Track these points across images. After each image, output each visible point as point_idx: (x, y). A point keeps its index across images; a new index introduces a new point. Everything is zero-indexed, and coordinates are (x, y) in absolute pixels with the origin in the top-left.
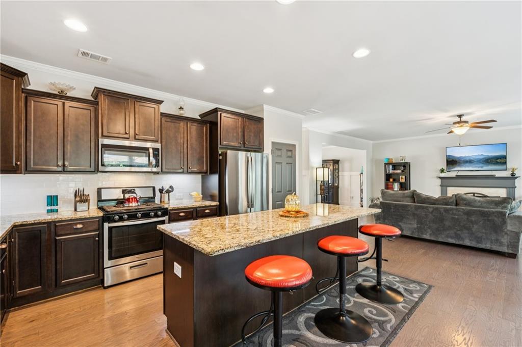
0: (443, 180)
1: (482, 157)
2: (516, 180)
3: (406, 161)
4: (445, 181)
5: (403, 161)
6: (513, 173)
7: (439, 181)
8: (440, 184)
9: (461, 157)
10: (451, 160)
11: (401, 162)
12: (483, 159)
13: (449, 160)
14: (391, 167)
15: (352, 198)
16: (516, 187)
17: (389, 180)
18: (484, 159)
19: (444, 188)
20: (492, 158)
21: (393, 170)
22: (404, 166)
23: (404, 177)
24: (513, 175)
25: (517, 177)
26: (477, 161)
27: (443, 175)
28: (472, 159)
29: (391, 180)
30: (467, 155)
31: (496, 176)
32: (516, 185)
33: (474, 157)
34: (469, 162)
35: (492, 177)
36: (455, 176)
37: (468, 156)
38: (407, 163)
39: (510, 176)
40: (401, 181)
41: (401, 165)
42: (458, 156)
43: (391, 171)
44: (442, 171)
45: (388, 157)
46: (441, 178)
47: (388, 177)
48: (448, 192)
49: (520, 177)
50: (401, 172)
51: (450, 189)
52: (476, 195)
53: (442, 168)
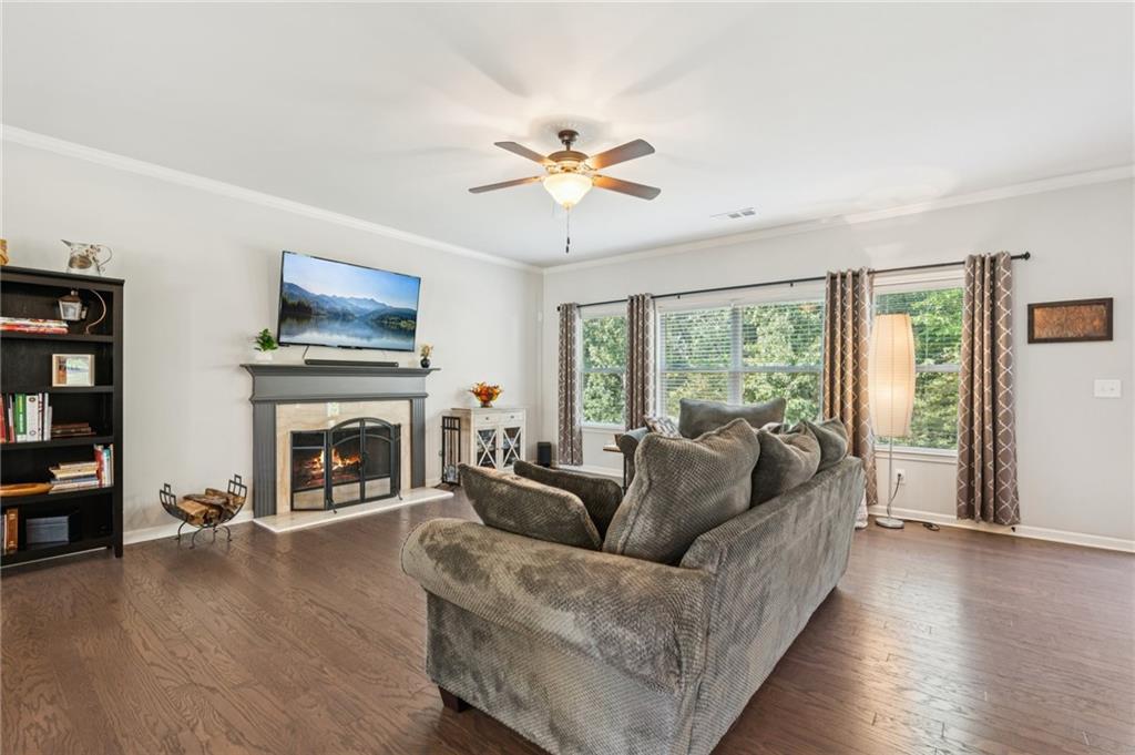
0: (259, 379)
1: (370, 308)
2: (428, 377)
5: (90, 272)
6: (425, 359)
8: (249, 395)
9: (321, 298)
10: (295, 301)
11: (75, 271)
12: (373, 313)
13: (290, 301)
16: (425, 396)
18: (377, 315)
19: (265, 407)
20: (390, 315)
22: (86, 298)
24: (425, 364)
25: (432, 370)
26: (361, 318)
27: (267, 357)
28: (349, 308)
30: (338, 295)
31: (400, 366)
32: (427, 391)
33: (355, 304)
34: (342, 317)
35: (390, 369)
36: (304, 364)
37: (341, 299)
38: (106, 281)
39: (420, 366)
40: (55, 384)
42: (317, 293)
44: (263, 342)
46: (256, 370)
48: (280, 423)
49: (438, 369)
50: (65, 330)
51: (283, 411)
52: (368, 424)
53: (266, 331)
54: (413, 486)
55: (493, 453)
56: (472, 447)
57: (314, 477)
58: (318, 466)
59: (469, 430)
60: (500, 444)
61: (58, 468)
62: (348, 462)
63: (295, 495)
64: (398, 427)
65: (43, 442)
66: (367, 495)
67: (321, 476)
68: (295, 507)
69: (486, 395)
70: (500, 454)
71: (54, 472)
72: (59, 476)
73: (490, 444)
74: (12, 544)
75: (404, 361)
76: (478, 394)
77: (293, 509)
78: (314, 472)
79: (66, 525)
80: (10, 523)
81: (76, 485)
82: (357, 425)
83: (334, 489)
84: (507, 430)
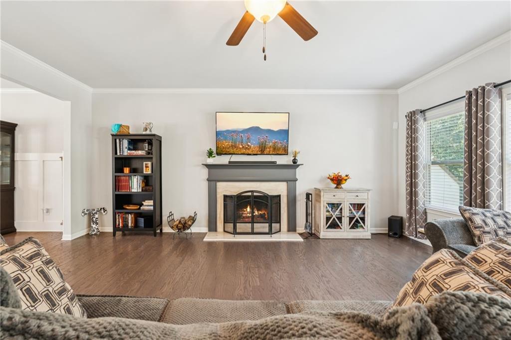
0: (211, 170)
2: (297, 169)
3: (153, 133)
4: (214, 171)
5: (148, 132)
6: (295, 159)
7: (205, 172)
8: (207, 177)
11: (144, 133)
14: (125, 143)
15: (48, 211)
16: (297, 180)
17: (122, 171)
19: (213, 183)
21: (129, 149)
22: (150, 143)
23: (149, 164)
24: (295, 161)
25: (299, 165)
27: (211, 161)
29: (127, 170)
31: (278, 163)
32: (297, 177)
35: (272, 165)
36: (227, 163)
38: (154, 135)
39: (292, 163)
40: (144, 172)
41: (143, 141)
43: (126, 153)
44: (210, 154)
45: (120, 123)
46: (208, 166)
47: (121, 163)
48: (218, 191)
49: (302, 165)
50: (145, 154)
51: (220, 185)
52: (255, 194)
53: (210, 149)
54: (289, 230)
55: (340, 219)
56: (322, 213)
57: (244, 217)
58: (246, 212)
59: (320, 202)
60: (346, 214)
61: (144, 201)
62: (260, 212)
63: (225, 224)
64: (279, 196)
65: (137, 192)
66: (255, 231)
67: (248, 217)
68: (226, 230)
69: (338, 181)
70: (345, 220)
71: (143, 202)
72: (144, 204)
73: (337, 212)
74: (133, 225)
75: (281, 160)
76: (332, 180)
77: (224, 231)
78: (244, 215)
79: (143, 221)
80: (132, 218)
81: (147, 208)
82: (250, 194)
83: (237, 224)
84: (354, 205)
